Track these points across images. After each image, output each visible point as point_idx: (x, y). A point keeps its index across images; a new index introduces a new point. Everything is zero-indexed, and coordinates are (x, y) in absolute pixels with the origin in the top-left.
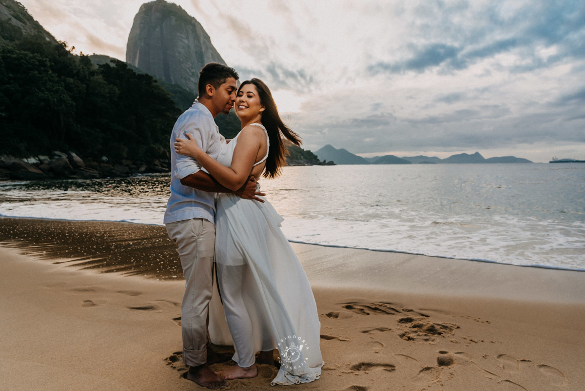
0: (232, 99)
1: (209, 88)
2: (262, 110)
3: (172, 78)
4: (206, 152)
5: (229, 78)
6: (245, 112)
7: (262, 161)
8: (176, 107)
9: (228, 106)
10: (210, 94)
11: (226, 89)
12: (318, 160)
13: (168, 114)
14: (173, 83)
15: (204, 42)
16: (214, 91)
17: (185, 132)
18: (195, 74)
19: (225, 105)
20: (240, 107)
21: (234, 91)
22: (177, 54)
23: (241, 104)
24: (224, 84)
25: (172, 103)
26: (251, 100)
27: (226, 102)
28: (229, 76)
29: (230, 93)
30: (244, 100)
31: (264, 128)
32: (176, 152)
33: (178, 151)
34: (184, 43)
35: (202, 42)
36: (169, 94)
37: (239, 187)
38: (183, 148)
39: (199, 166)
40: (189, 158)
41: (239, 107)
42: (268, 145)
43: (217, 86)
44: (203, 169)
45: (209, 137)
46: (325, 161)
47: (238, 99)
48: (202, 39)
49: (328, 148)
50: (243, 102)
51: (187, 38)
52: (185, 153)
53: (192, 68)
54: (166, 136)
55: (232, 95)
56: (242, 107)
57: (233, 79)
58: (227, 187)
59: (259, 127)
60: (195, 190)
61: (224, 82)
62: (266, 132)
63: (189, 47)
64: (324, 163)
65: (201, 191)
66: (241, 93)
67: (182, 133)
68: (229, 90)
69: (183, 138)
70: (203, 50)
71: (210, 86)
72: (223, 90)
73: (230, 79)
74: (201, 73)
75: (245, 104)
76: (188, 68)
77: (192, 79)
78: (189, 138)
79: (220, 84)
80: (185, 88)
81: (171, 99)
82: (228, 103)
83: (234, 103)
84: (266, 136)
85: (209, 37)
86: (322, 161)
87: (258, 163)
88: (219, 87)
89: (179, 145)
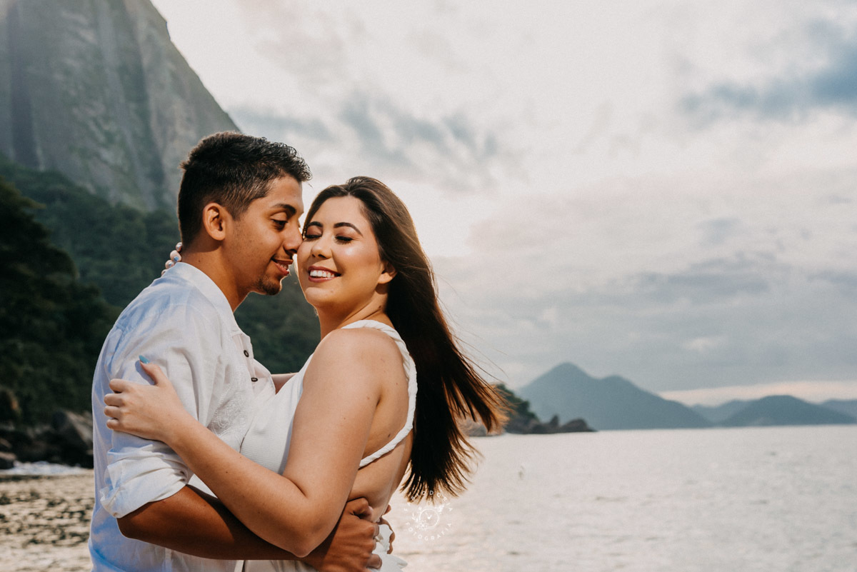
0: (290, 246)
1: (213, 214)
2: (386, 278)
3: (39, 152)
4: (209, 427)
5: (276, 181)
6: (327, 291)
7: (390, 446)
8: (52, 245)
9: (273, 268)
10: (217, 234)
11: (270, 216)
12: (532, 416)
13: (23, 269)
14: (42, 168)
15: (150, 38)
16: (228, 223)
17: (142, 360)
18: (118, 138)
19: (268, 264)
20: (314, 273)
21: (294, 219)
22: (58, 77)
23: (316, 265)
24: (260, 201)
25: (38, 232)
26: (349, 252)
27: (267, 257)
28: (277, 174)
29: (280, 226)
30: (326, 252)
31: (396, 335)
32: (111, 426)
33: (115, 422)
34: (83, 40)
35: (141, 38)
36: (27, 204)
37: (314, 542)
38: (132, 412)
39: (183, 474)
40: (151, 446)
41: (309, 272)
42: (413, 388)
43: (238, 207)
44: (196, 481)
45: (218, 375)
46: (555, 421)
47: (308, 248)
48: (142, 27)
49: (566, 375)
50: (322, 257)
51: (94, 25)
52: (137, 430)
53: (107, 119)
54: (11, 341)
55: (285, 233)
56: (319, 274)
57: (288, 181)
58: (275, 543)
59: (377, 332)
60: (173, 557)
61: (262, 194)
62: (402, 345)
63: (98, 55)
64: (552, 427)
65: (194, 557)
66: (315, 230)
67: (131, 365)
68: (280, 217)
69: (134, 380)
70: (146, 61)
71: (217, 210)
72: (257, 218)
73: (280, 184)
74: (186, 167)
75: (330, 264)
76: (95, 120)
77: (107, 155)
78: (153, 379)
79: (249, 201)
80: (79, 183)
81: (36, 220)
82: (274, 258)
83: (295, 257)
84: (402, 360)
85: (165, 22)
86: (544, 419)
87: (376, 455)
88: (245, 210)
89: (120, 404)
